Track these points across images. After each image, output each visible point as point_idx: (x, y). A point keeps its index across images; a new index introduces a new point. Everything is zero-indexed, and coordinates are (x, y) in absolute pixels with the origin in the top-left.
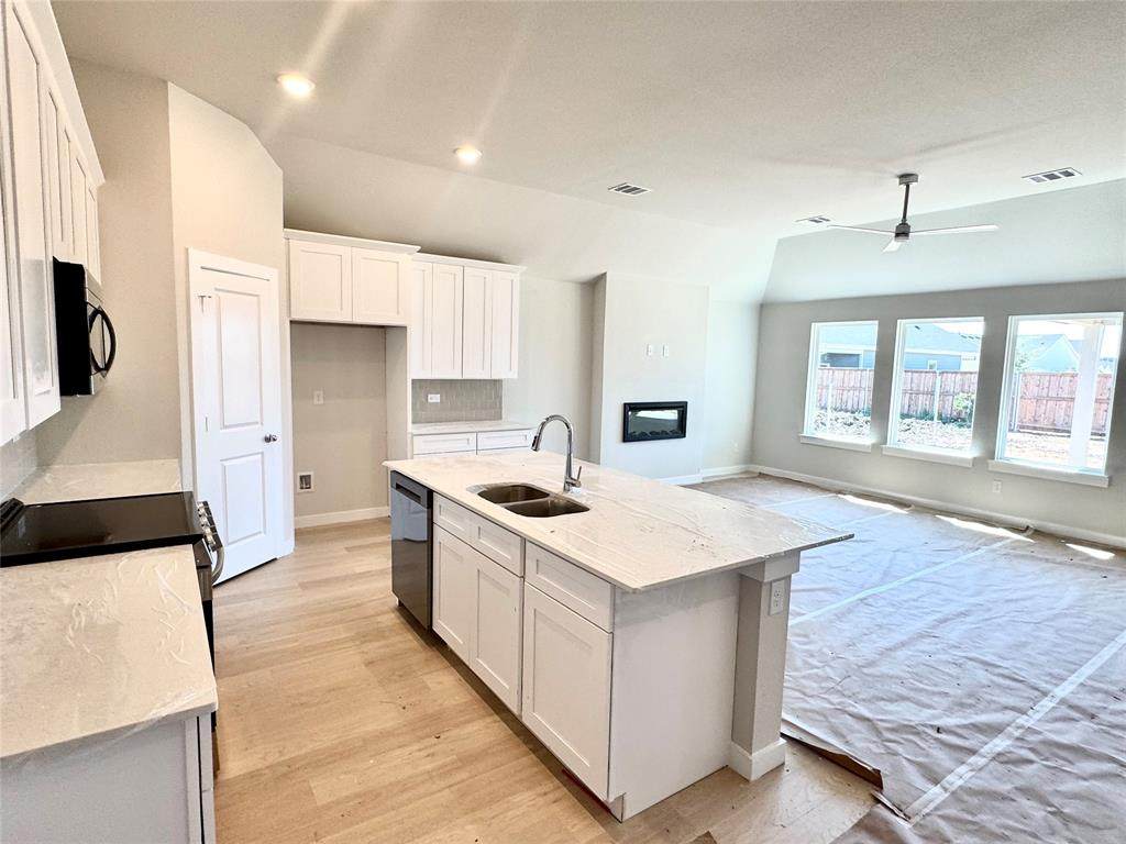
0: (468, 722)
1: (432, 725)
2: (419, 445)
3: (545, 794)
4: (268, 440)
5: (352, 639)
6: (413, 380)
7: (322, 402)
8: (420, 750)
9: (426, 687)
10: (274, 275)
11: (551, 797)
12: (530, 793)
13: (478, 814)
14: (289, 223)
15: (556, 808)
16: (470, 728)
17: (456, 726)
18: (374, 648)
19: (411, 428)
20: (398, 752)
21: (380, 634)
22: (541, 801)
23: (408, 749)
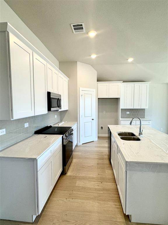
0: (109, 182)
1: (102, 180)
2: (122, 122)
3: (116, 205)
4: (93, 119)
5: (98, 159)
6: (121, 109)
7: (105, 113)
8: (97, 184)
9: (105, 172)
10: (95, 90)
11: (117, 206)
12: (113, 203)
13: (100, 202)
14: (98, 80)
15: (116, 209)
16: (109, 184)
17: (106, 182)
18: (100, 161)
19: (120, 119)
20: (93, 182)
21: (103, 159)
22: (114, 206)
23: (95, 183)
